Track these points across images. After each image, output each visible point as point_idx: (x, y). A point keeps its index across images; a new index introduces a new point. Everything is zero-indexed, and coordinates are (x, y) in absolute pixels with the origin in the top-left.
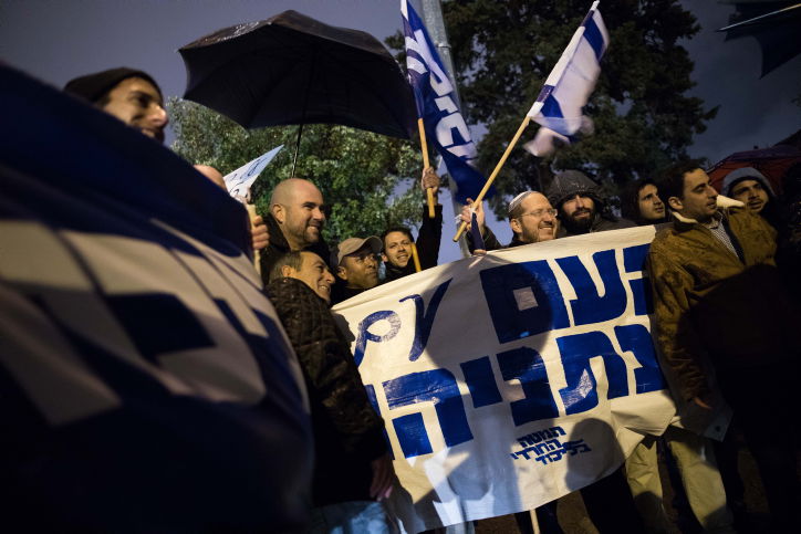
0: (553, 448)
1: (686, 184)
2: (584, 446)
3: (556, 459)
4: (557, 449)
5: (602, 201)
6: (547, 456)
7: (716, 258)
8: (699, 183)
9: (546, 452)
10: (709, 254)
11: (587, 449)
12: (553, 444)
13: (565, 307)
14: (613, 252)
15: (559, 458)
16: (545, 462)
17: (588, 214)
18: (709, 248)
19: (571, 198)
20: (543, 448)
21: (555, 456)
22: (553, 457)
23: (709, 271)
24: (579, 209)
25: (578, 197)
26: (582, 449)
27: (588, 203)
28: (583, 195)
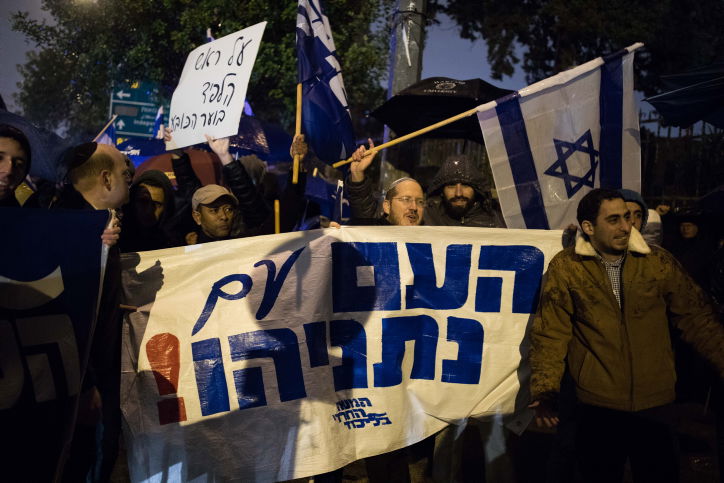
0: (358, 416)
1: (601, 210)
2: (387, 419)
3: (359, 426)
4: (362, 417)
5: (483, 194)
6: (352, 422)
7: (600, 296)
8: (616, 212)
9: (352, 419)
10: (596, 290)
11: (389, 422)
12: (359, 413)
13: (399, 291)
14: (470, 247)
15: (362, 426)
16: (349, 428)
17: (465, 203)
18: (597, 284)
19: (453, 184)
20: (350, 414)
21: (359, 423)
22: (356, 424)
23: (588, 307)
24: (457, 198)
25: (459, 185)
26: (385, 421)
27: (468, 192)
28: (465, 184)
